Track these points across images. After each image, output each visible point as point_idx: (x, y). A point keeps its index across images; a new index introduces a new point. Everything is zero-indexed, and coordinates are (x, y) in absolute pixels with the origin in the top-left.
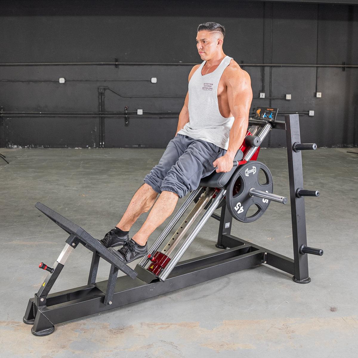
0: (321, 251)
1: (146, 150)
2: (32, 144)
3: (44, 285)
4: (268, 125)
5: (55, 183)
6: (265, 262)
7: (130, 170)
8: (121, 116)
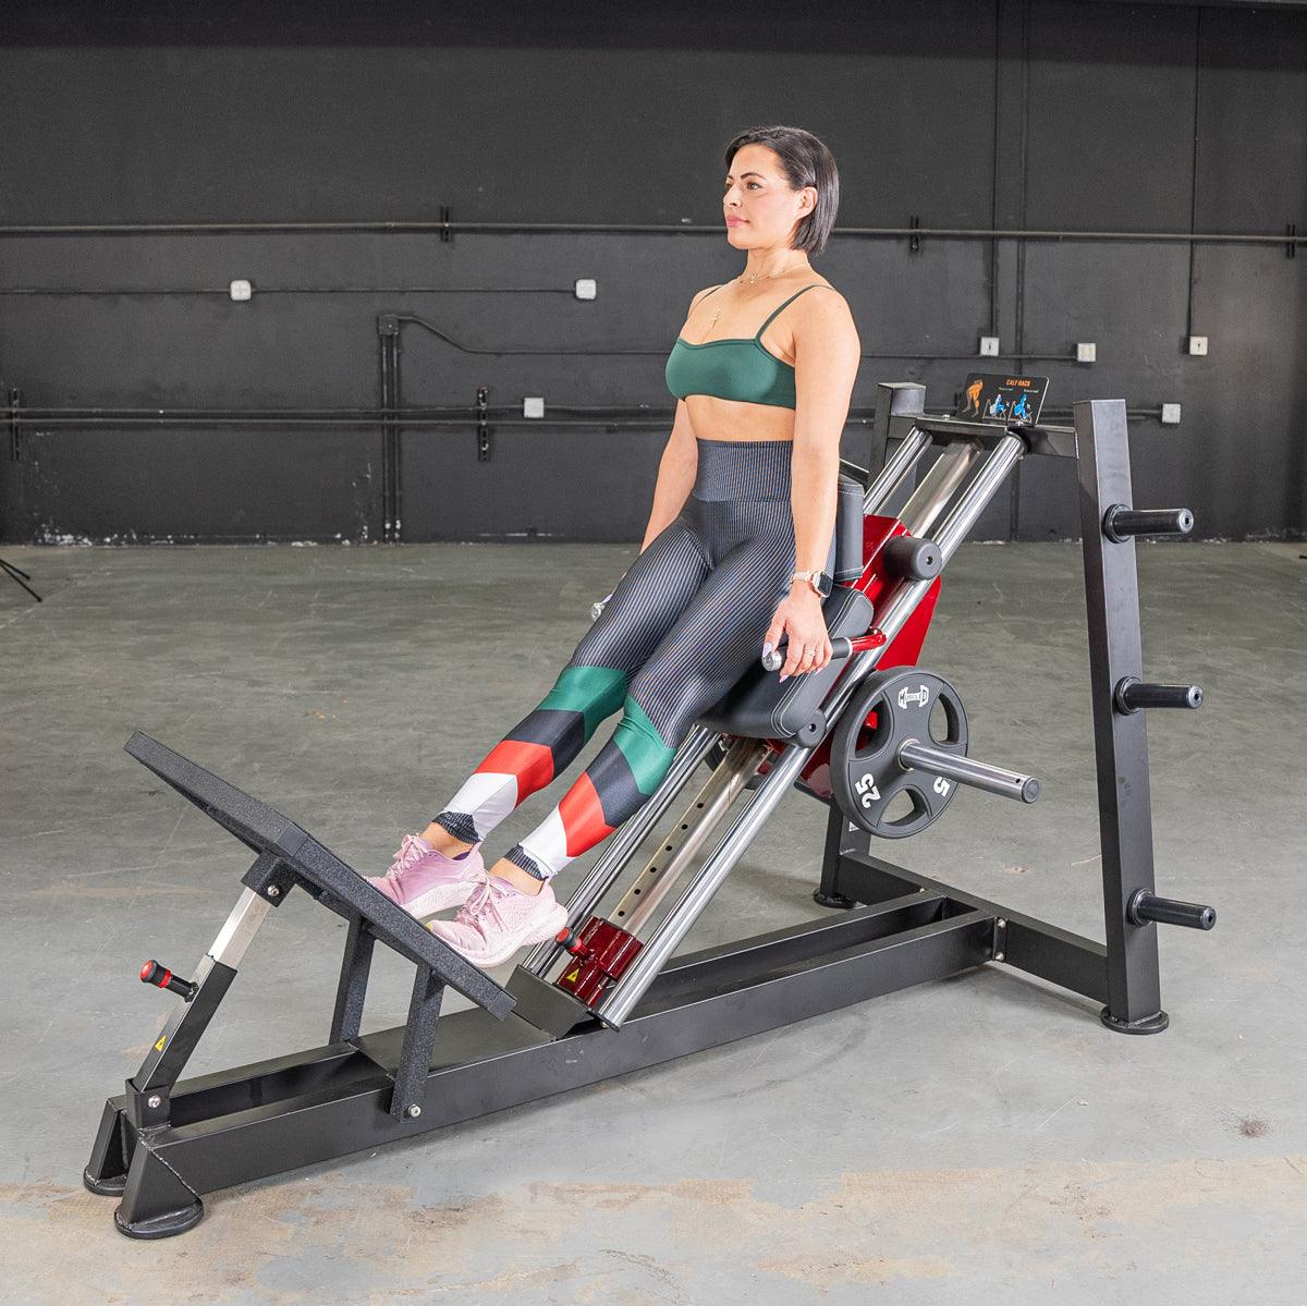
0: (1206, 911)
1: (557, 549)
2: (132, 531)
3: (159, 1047)
4: (1010, 439)
5: (215, 670)
6: (1000, 956)
7: (497, 622)
8: (465, 425)
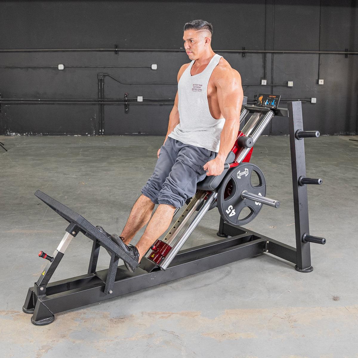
0: (323, 239)
1: (146, 137)
2: (31, 132)
3: (43, 274)
4: (270, 112)
5: (54, 170)
6: (267, 251)
7: (130, 158)
8: (121, 104)
